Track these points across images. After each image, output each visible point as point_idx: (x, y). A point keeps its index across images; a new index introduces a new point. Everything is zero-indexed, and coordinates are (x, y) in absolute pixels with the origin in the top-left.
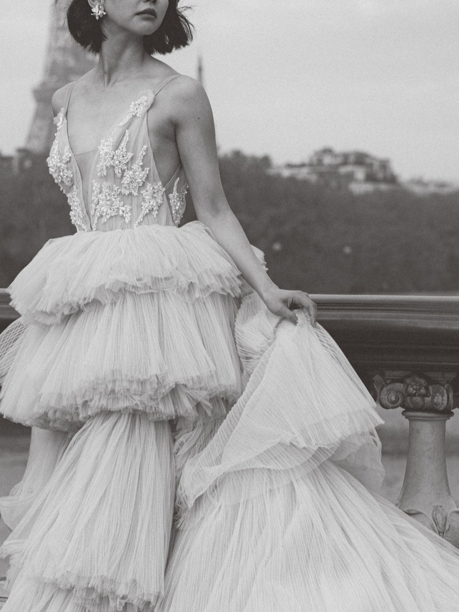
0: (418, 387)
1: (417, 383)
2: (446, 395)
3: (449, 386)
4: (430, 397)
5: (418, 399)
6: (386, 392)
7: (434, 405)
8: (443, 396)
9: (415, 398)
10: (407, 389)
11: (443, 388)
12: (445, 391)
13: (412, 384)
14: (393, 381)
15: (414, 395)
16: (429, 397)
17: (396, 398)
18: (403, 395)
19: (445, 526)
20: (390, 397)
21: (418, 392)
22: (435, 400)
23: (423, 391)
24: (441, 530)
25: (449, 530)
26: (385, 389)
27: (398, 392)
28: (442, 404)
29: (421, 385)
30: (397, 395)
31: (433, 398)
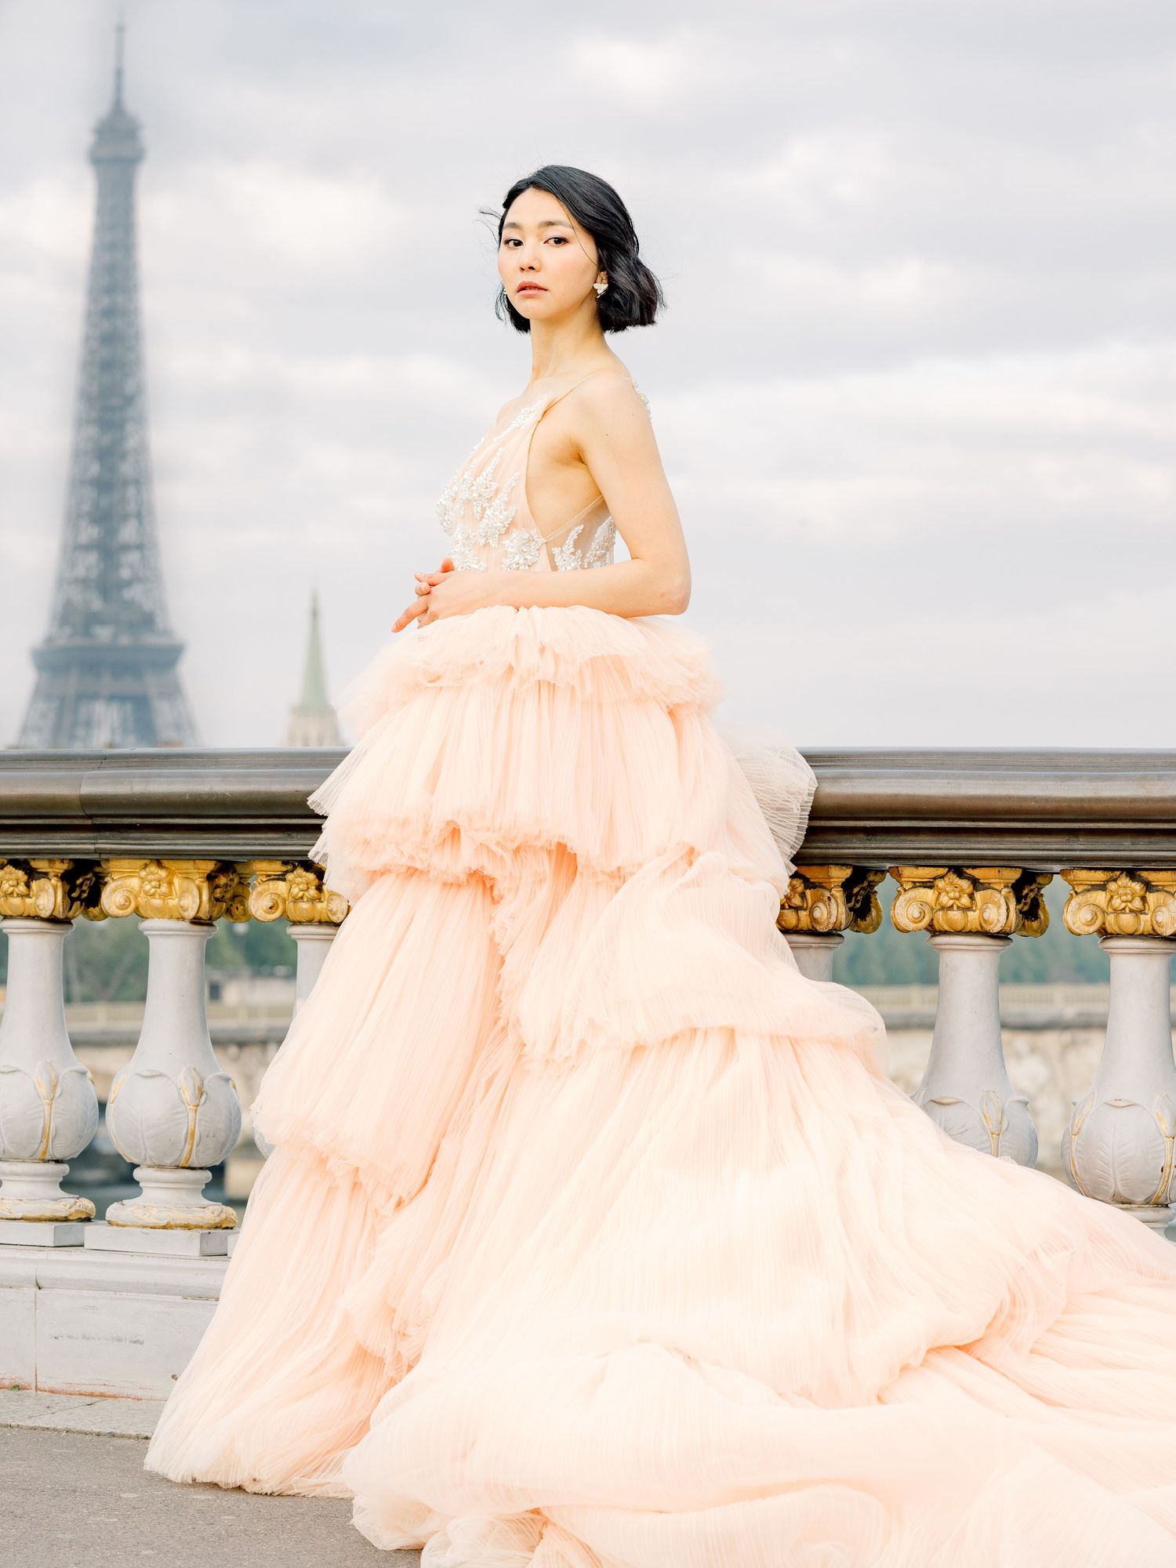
0: (957, 894)
1: (956, 887)
2: (1004, 907)
3: (1009, 892)
4: (978, 911)
5: (956, 915)
6: (904, 904)
7: (984, 925)
8: (999, 907)
9: (951, 913)
10: (938, 898)
11: (999, 895)
12: (1002, 901)
13: (948, 889)
14: (916, 885)
15: (951, 908)
16: (974, 911)
17: (920, 913)
18: (932, 909)
19: (1001, 1123)
20: (910, 912)
21: (957, 902)
22: (986, 916)
23: (965, 901)
24: (994, 1130)
25: (1007, 1129)
26: (901, 898)
27: (923, 903)
28: (998, 921)
29: (962, 891)
30: (922, 909)
31: (982, 912)
